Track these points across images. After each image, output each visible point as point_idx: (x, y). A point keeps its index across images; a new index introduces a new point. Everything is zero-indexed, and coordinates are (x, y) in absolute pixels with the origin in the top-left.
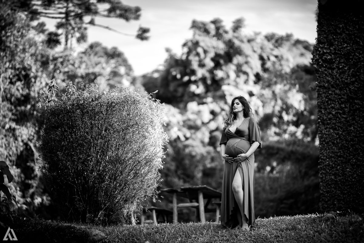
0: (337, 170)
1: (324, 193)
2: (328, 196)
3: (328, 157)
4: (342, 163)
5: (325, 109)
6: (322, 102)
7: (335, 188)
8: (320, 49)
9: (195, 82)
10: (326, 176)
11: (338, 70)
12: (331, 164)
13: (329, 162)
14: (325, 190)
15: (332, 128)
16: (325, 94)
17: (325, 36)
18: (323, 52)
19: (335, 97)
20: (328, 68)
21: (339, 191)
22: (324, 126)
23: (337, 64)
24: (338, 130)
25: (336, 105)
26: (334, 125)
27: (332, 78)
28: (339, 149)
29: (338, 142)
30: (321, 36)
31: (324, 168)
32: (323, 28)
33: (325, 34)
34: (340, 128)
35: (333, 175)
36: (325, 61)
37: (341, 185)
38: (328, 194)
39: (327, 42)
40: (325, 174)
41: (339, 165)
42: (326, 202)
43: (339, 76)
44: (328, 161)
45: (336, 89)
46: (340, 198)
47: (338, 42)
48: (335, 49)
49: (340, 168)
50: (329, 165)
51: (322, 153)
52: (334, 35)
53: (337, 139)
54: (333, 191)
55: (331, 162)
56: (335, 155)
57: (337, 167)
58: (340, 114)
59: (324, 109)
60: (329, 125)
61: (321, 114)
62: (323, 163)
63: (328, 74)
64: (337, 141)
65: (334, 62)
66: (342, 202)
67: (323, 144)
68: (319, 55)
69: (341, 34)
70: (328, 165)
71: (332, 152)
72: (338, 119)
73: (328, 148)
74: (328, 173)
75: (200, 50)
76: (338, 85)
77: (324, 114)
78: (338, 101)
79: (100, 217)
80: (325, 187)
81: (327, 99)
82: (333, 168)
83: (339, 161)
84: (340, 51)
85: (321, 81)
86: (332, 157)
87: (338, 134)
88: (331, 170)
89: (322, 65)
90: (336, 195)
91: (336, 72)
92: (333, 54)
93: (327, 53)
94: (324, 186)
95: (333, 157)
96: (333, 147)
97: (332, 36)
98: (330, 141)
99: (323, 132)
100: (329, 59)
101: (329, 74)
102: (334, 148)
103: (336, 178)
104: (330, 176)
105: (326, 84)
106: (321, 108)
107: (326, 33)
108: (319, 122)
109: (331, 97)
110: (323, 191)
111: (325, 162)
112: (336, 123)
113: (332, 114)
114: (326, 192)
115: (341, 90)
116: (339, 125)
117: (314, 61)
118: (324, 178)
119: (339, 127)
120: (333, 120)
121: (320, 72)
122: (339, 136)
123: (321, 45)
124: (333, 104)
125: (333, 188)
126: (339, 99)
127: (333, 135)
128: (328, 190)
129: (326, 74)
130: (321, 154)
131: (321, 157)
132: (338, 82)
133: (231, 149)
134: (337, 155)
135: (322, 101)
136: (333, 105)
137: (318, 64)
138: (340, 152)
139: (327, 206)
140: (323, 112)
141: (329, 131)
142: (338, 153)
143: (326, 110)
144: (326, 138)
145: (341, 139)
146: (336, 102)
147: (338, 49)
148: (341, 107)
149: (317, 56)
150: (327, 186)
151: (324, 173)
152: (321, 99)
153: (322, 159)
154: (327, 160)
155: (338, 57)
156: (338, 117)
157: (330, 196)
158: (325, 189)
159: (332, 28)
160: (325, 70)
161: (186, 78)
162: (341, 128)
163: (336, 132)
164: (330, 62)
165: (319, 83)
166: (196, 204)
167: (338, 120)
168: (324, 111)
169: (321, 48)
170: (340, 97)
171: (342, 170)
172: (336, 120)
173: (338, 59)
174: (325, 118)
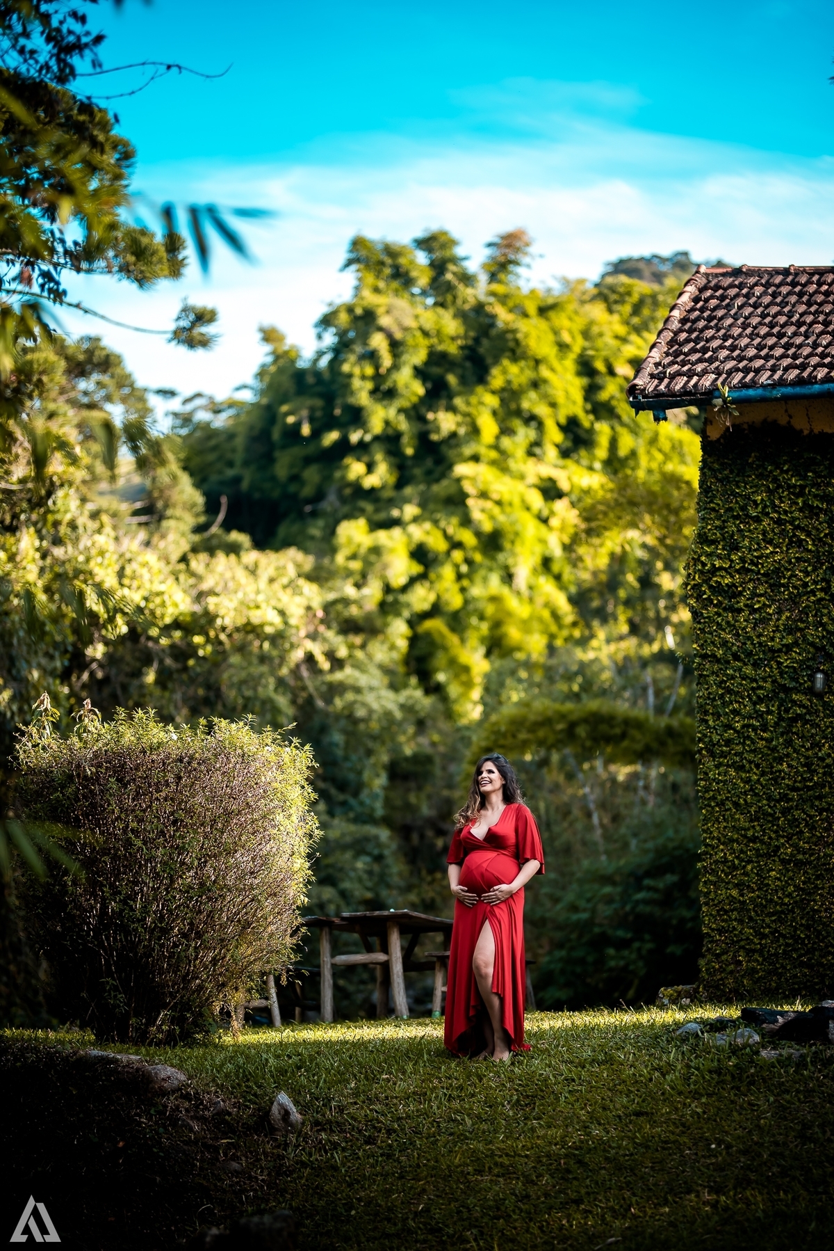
0: (746, 874)
1: (713, 934)
2: (723, 942)
3: (722, 840)
4: (758, 855)
5: (717, 716)
6: (709, 698)
7: (741, 921)
8: (703, 558)
9: (362, 449)
10: (717, 888)
11: (750, 614)
12: (730, 858)
13: (725, 854)
14: (714, 926)
15: (733, 765)
16: (718, 676)
17: (717, 523)
18: (714, 565)
19: (742, 685)
20: (725, 609)
21: (751, 928)
22: (714, 760)
23: (748, 599)
24: (749, 772)
25: (745, 706)
26: (738, 759)
27: (734, 635)
28: (752, 821)
29: (749, 801)
30: (707, 524)
31: (711, 869)
32: (711, 502)
33: (719, 517)
34: (753, 766)
35: (736, 886)
36: (718, 589)
37: (756, 912)
38: (720, 935)
39: (724, 539)
40: (714, 884)
41: (749, 862)
42: (718, 956)
43: (754, 629)
44: (722, 850)
45: (745, 664)
46: (753, 946)
47: (752, 539)
48: (742, 560)
49: (752, 870)
50: (725, 861)
51: (708, 829)
52: (741, 523)
53: (745, 793)
54: (734, 928)
55: (731, 854)
56: (742, 835)
57: (744, 867)
58: (755, 729)
59: (713, 714)
60: (725, 757)
61: (707, 728)
62: (711, 855)
63: (724, 623)
64: (745, 800)
65: (740, 593)
66: (756, 956)
67: (710, 806)
68: (701, 572)
69: (757, 520)
70: (722, 862)
71: (734, 827)
72: (748, 742)
73: (724, 816)
74: (723, 881)
75: (378, 342)
76: (750, 654)
77: (714, 728)
78: (749, 696)
79: (161, 1025)
80: (714, 917)
81: (723, 689)
82: (735, 868)
83: (750, 851)
84: (756, 565)
85: (706, 641)
86: (732, 840)
87: (748, 781)
88: (730, 873)
89: (710, 600)
90: (742, 940)
91: (745, 620)
92: (738, 571)
93: (721, 568)
94: (711, 915)
95: (737, 841)
96: (735, 813)
97: (734, 523)
98: (727, 798)
99: (711, 775)
100: (727, 584)
101: (728, 623)
102: (737, 816)
103: (742, 895)
104: (727, 889)
105: (718, 649)
106: (706, 713)
107: (721, 516)
108: (702, 749)
109: (733, 684)
110: (710, 928)
111: (716, 854)
112: (743, 753)
113: (734, 729)
114: (717, 930)
115: (756, 665)
116: (751, 757)
117: (689, 588)
118: (712, 896)
119: (750, 762)
120: (737, 744)
121: (705, 618)
122: (752, 786)
123: (708, 547)
124: (736, 702)
125: (735, 919)
126: (753, 689)
127: (735, 784)
128: (723, 927)
129: (718, 624)
130: (704, 831)
131: (705, 839)
132: (749, 646)
133: (475, 872)
134: (745, 836)
135: (710, 693)
136: (736, 706)
137: (698, 598)
138: (753, 827)
139: (721, 967)
140: (711, 723)
141: (726, 773)
142: (749, 829)
143: (718, 719)
144: (718, 791)
145: (756, 795)
146: (743, 699)
147: (751, 560)
148: (756, 712)
149: (697, 577)
150: (721, 916)
151: (712, 883)
152: (707, 689)
153: (707, 845)
154: (721, 847)
155: (750, 580)
156: (749, 737)
157: (728, 941)
158: (714, 923)
159: (737, 501)
160: (719, 615)
161: (332, 436)
162: (757, 766)
163: (744, 775)
164: (732, 592)
165: (701, 646)
166: (381, 957)
167: (748, 745)
168: (714, 721)
169: (709, 555)
170: (755, 685)
171: (757, 874)
172: (744, 744)
173: (751, 586)
174: (716, 738)
